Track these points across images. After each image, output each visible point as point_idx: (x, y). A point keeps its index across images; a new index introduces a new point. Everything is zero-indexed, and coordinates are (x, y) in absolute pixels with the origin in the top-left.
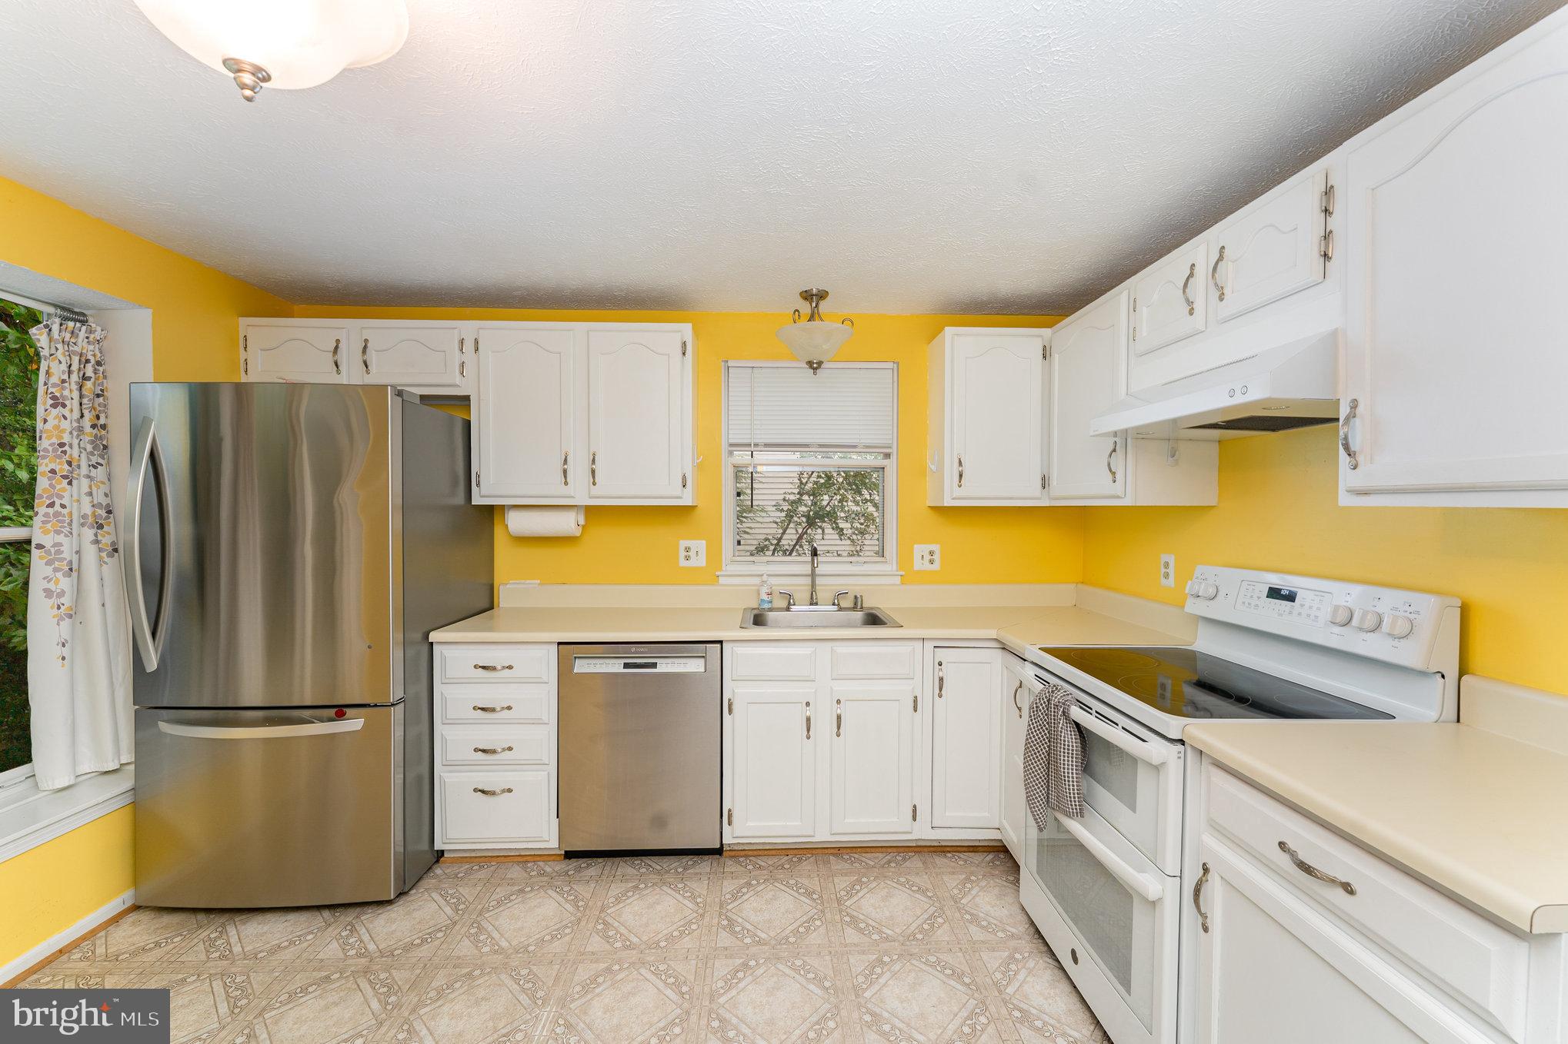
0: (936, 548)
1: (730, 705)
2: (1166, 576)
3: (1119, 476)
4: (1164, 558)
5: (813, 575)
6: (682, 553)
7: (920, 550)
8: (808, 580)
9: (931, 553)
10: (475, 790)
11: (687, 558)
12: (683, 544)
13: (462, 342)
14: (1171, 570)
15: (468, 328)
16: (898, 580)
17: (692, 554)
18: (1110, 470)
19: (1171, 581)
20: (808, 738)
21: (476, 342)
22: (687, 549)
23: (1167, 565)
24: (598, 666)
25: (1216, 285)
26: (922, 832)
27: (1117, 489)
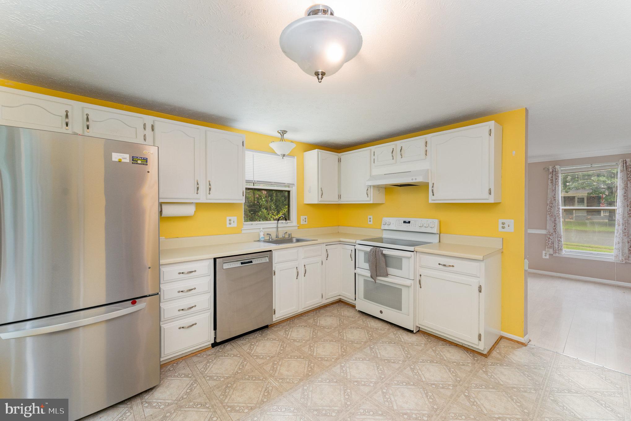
0: (306, 217)
1: (274, 272)
2: (370, 221)
3: (369, 196)
4: (369, 217)
5: (277, 227)
6: (228, 222)
7: (302, 218)
8: (275, 230)
9: (305, 218)
10: (180, 328)
11: (230, 224)
12: (228, 218)
13: (145, 125)
14: (371, 220)
15: (149, 119)
16: (297, 228)
17: (232, 222)
18: (367, 194)
19: (371, 223)
20: (297, 279)
21: (153, 126)
22: (230, 220)
23: (370, 218)
24: (232, 265)
25: (401, 154)
27: (368, 199)
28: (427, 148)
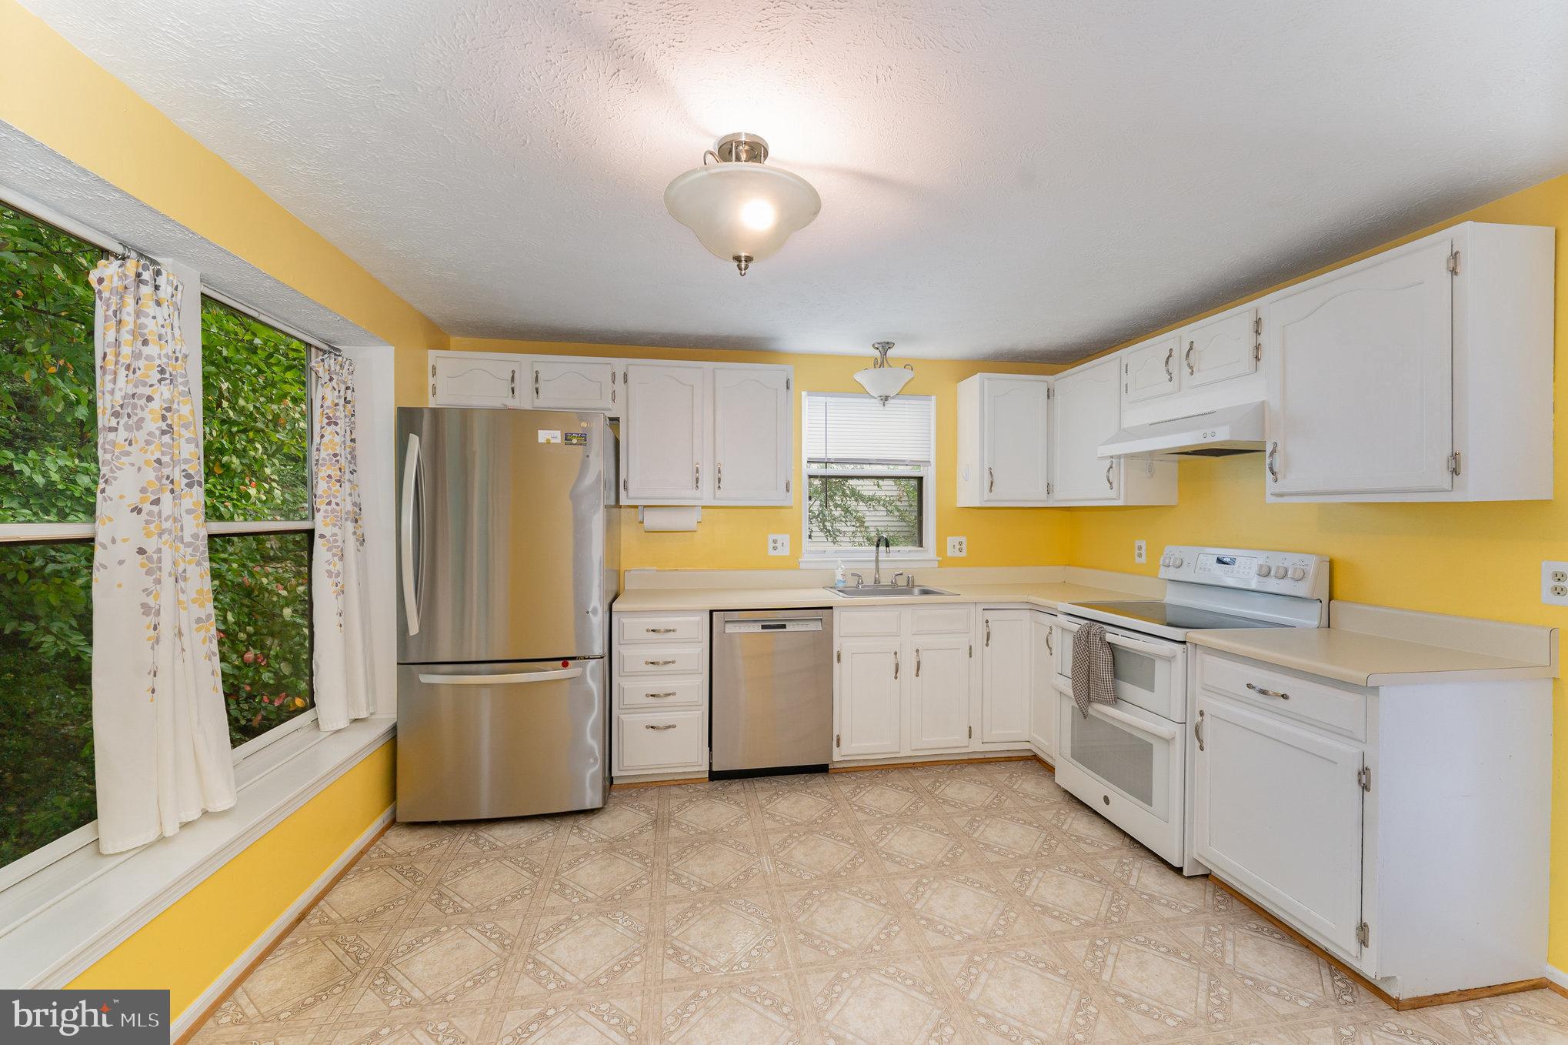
0: (963, 539)
1: (839, 656)
2: (1140, 555)
3: (1115, 485)
4: (1138, 543)
5: (877, 561)
6: (771, 545)
7: (952, 541)
8: (873, 566)
9: (960, 543)
10: (647, 727)
11: (775, 549)
12: (771, 537)
13: (614, 374)
14: (1143, 551)
15: (619, 364)
16: (936, 564)
17: (779, 545)
18: (1109, 480)
19: (1143, 559)
20: (896, 678)
21: (625, 375)
22: (775, 542)
23: (1140, 548)
24: (742, 628)
25: (1189, 365)
26: (976, 747)
27: (1113, 494)
28: (1261, 339)
